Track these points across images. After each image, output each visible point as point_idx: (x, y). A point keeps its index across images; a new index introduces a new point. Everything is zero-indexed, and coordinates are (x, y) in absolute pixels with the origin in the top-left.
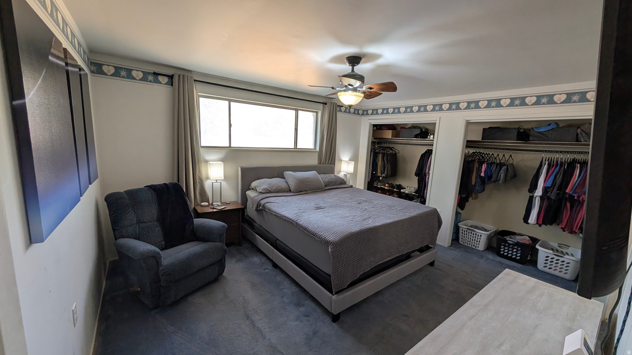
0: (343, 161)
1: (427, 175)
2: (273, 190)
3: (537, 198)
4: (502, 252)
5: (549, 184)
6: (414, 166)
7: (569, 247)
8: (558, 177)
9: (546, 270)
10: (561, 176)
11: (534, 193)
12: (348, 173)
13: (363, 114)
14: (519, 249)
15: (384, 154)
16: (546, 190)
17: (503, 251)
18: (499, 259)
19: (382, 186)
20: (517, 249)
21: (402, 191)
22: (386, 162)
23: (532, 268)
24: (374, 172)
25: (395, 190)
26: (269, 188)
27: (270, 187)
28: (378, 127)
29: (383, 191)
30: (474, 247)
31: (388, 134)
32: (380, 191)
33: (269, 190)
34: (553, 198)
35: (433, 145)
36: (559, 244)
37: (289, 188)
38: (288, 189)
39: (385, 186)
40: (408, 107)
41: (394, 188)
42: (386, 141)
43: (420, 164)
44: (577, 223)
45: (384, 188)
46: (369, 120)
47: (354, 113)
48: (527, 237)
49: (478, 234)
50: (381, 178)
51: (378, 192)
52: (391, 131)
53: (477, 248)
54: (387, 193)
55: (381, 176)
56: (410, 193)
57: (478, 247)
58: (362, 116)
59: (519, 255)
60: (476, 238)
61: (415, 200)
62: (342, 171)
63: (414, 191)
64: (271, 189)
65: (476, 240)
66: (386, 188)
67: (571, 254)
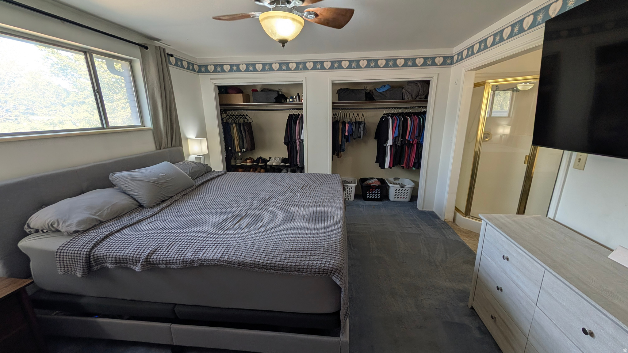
0: (189, 140)
1: (297, 142)
2: (104, 216)
3: (388, 147)
4: (368, 197)
5: (396, 135)
6: (281, 135)
7: (399, 178)
8: (400, 128)
9: (396, 200)
10: (402, 127)
11: (387, 144)
12: (202, 155)
13: (200, 71)
14: (379, 190)
15: (239, 125)
16: (395, 139)
17: (369, 195)
18: (368, 203)
19: (242, 163)
20: (378, 191)
21: (268, 163)
22: (244, 134)
23: (387, 201)
24: (230, 148)
25: (259, 164)
26: (94, 215)
27: (96, 213)
28: (223, 90)
29: (246, 169)
30: (348, 200)
31: (238, 99)
32: (241, 169)
33: (96, 219)
34: (399, 145)
35: (302, 109)
36: (394, 178)
37: (136, 203)
38: (136, 205)
39: (247, 163)
40: (266, 64)
41: (259, 163)
42: (235, 108)
43: (288, 131)
44: (411, 161)
45: (246, 165)
46: (211, 79)
47: (188, 68)
48: (376, 179)
49: (349, 187)
50: (240, 154)
51: (238, 171)
52: (241, 94)
53: (350, 200)
54: (251, 170)
55: (239, 152)
56: (278, 164)
57: (350, 198)
58: (199, 74)
59: (379, 195)
60: (348, 191)
61: (283, 171)
62: (190, 153)
63: (280, 161)
64: (98, 216)
65: (348, 193)
66: (248, 164)
67: (399, 183)
